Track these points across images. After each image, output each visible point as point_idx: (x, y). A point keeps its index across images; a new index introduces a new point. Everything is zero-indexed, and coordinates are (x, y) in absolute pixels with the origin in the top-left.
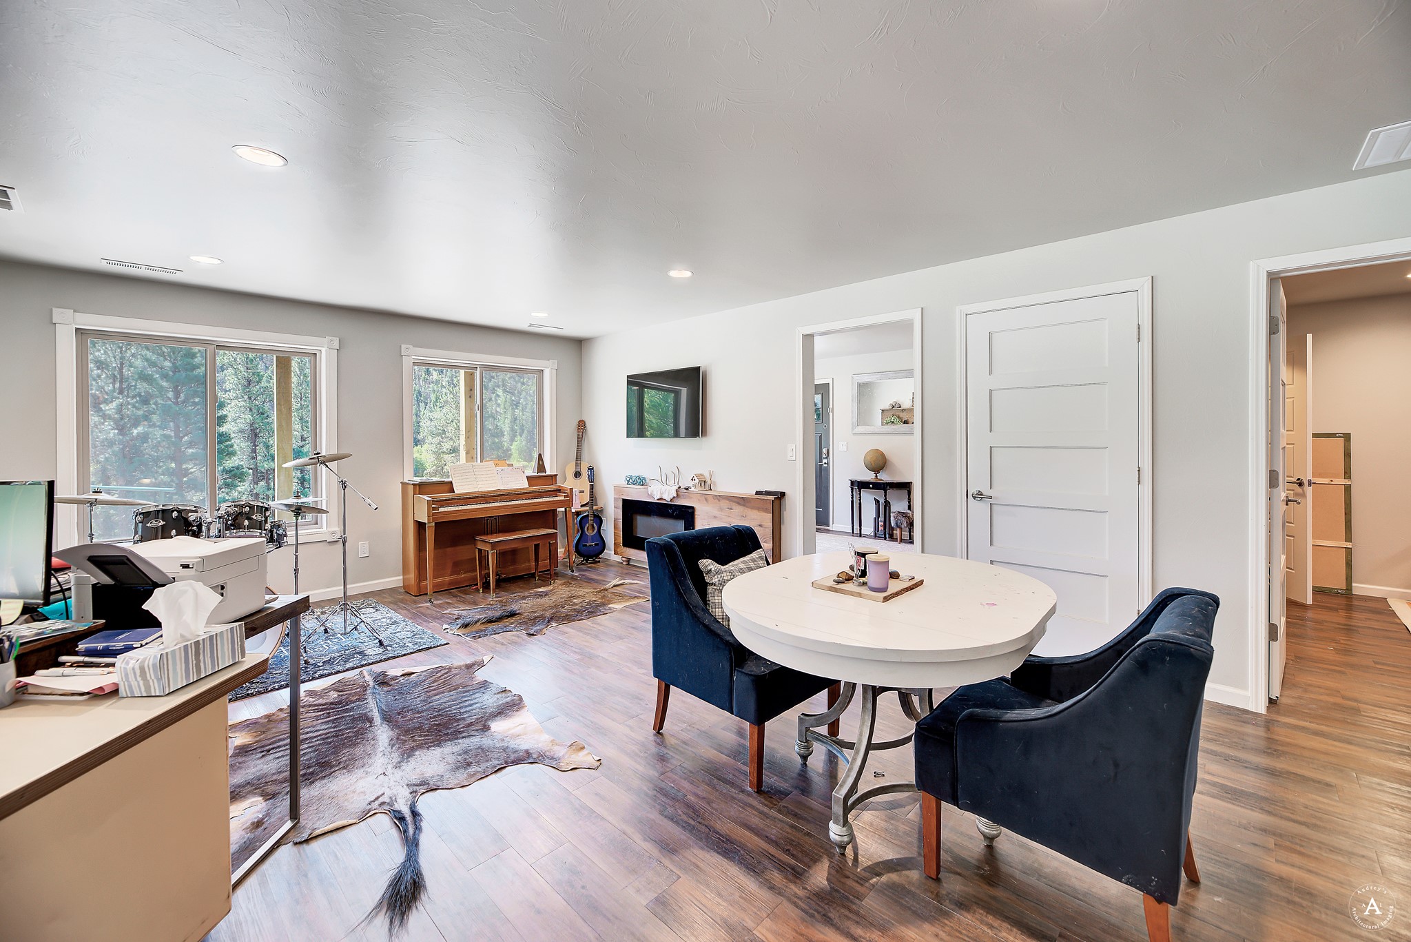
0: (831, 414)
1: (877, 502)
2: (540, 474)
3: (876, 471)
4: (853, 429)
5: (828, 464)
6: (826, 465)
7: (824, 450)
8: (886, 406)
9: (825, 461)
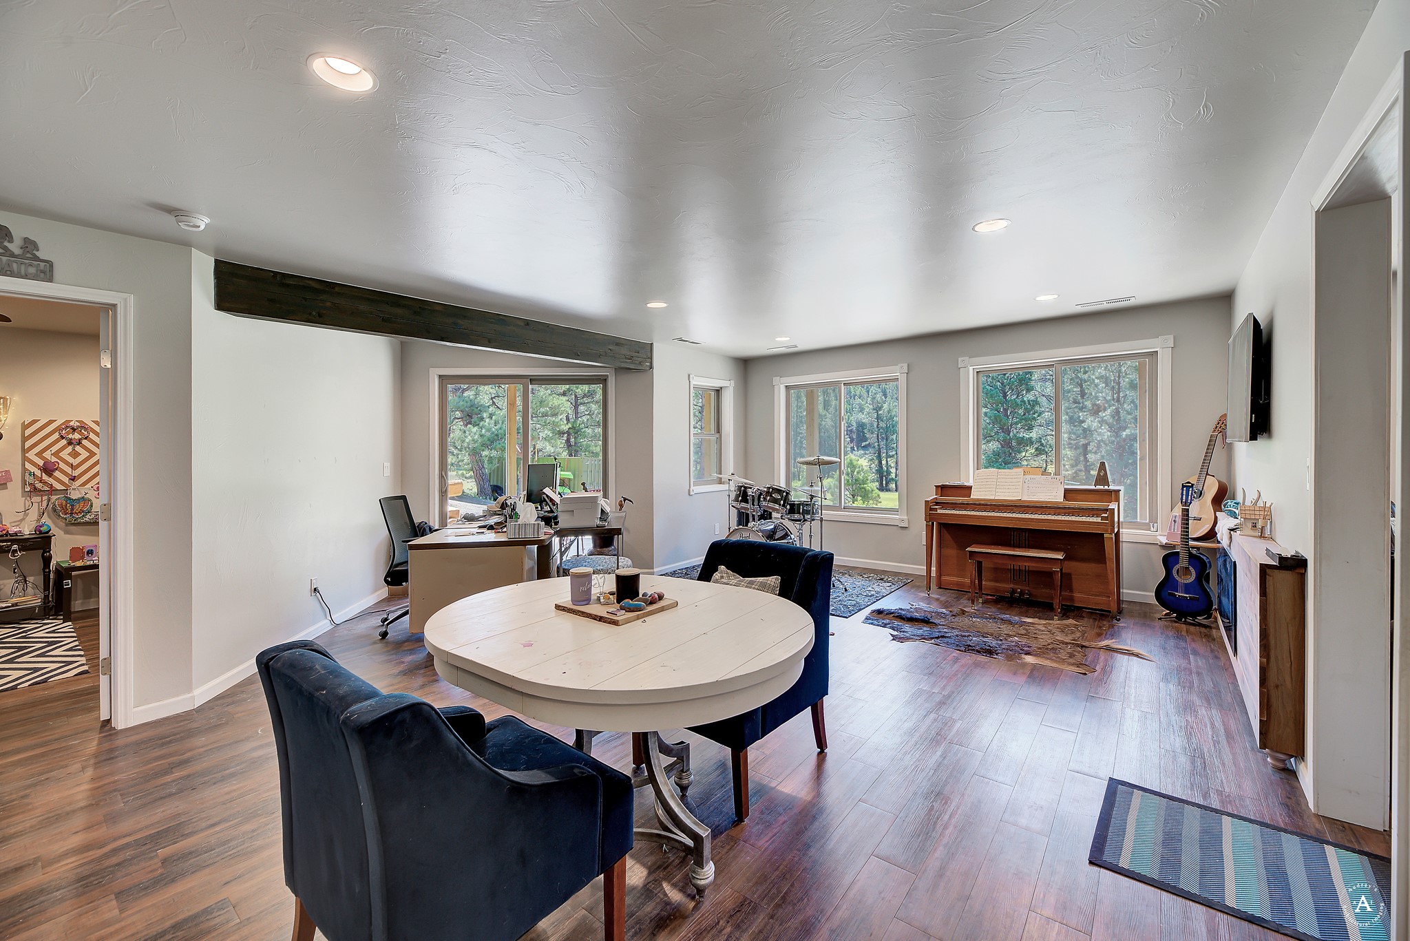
2: (1098, 487)
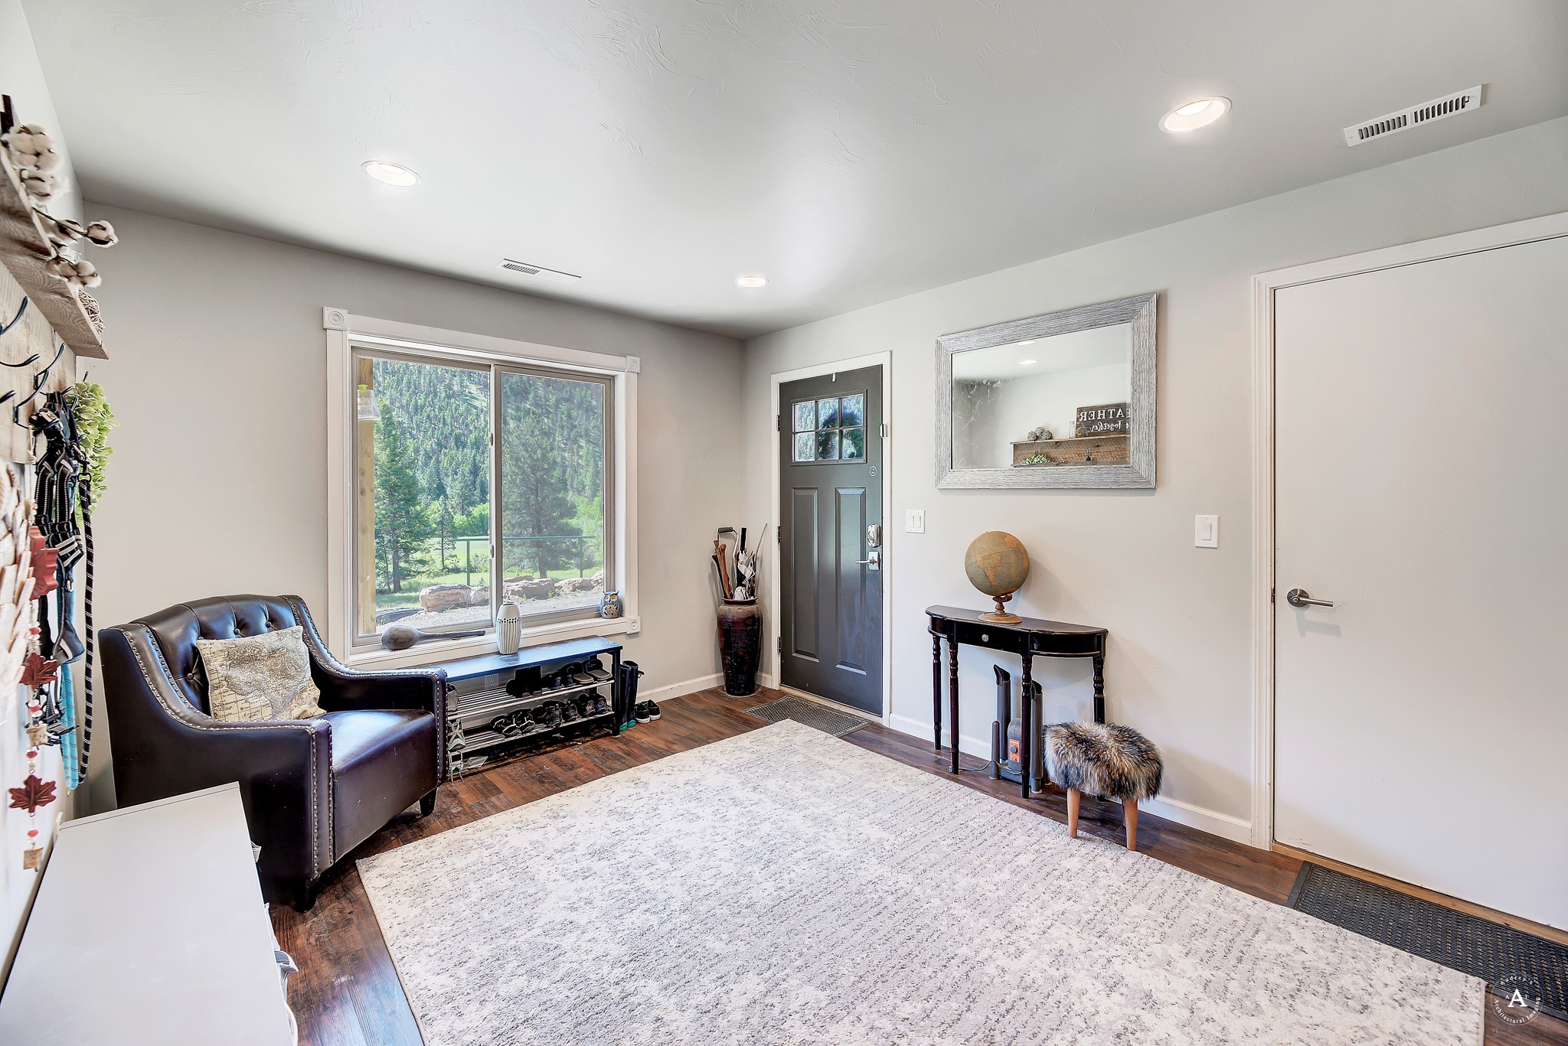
0: (886, 441)
1: (1003, 676)
3: (1002, 596)
4: (939, 479)
5: (880, 561)
6: (875, 567)
7: (872, 530)
8: (1023, 436)
9: (873, 555)
